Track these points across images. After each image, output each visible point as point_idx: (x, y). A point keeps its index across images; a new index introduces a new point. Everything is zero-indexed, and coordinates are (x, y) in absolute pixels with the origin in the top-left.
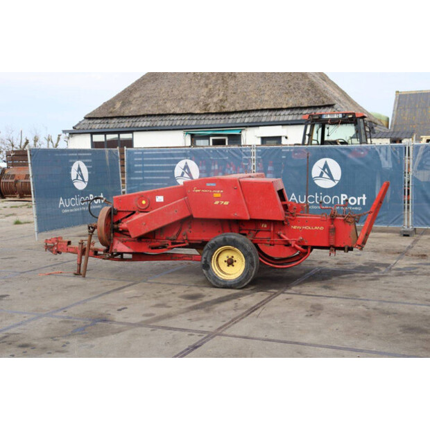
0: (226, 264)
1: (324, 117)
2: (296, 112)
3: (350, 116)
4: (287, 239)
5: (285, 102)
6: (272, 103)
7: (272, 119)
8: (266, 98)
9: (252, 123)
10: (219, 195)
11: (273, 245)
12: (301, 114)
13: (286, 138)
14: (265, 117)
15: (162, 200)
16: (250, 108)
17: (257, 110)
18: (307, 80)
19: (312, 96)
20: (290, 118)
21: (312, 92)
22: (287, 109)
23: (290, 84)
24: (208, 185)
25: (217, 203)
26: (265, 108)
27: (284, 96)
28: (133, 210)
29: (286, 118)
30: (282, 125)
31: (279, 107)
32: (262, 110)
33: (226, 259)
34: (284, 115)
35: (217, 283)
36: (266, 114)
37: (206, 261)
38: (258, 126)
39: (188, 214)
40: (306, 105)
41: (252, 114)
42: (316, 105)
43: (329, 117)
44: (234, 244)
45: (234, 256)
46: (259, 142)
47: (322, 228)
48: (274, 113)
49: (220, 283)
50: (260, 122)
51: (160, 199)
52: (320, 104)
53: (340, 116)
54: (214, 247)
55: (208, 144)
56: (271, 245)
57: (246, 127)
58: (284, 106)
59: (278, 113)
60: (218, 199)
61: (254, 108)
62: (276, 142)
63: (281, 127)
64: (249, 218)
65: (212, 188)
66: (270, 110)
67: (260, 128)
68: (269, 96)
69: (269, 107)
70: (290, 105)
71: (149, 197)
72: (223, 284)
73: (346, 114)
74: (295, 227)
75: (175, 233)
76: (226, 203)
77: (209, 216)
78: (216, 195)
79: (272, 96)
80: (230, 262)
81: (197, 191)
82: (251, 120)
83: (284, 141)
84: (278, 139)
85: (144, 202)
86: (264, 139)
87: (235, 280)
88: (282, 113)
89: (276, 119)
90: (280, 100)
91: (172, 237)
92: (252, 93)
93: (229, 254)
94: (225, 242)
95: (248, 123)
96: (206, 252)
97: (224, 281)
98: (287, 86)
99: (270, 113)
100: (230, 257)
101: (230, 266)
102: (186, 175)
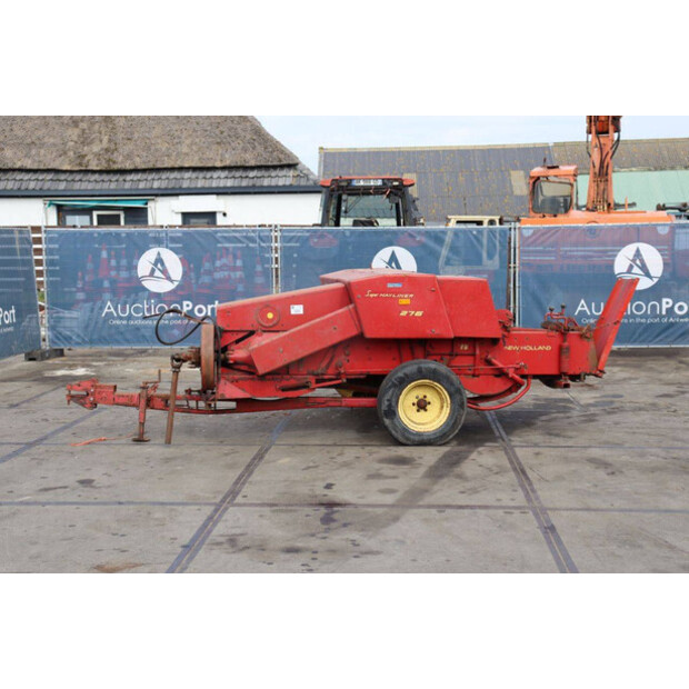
0: (415, 408)
1: (355, 183)
2: (238, 174)
3: (396, 183)
4: (501, 366)
5: (219, 158)
6: (197, 158)
7: (200, 184)
8: (185, 149)
9: (166, 189)
10: (407, 302)
11: (478, 376)
12: (247, 177)
13: (225, 214)
14: (187, 179)
15: (302, 312)
16: (159, 165)
17: (172, 169)
18: (248, 124)
19: (260, 149)
20: (229, 183)
21: (260, 144)
22: (223, 168)
23: (221, 128)
24: (390, 285)
25: (404, 313)
26: (186, 165)
27: (215, 147)
28: (251, 329)
29: (222, 183)
30: (218, 194)
31: (210, 165)
32: (181, 169)
33: (416, 401)
34: (219, 178)
35: (408, 439)
36: (187, 175)
37: (390, 406)
38: (177, 195)
39: (354, 332)
40: (252, 163)
41: (164, 175)
42: (270, 164)
43: (362, 183)
44: (435, 376)
45: (428, 395)
46: (178, 221)
47: (548, 348)
48: (201, 175)
49: (412, 437)
50: (180, 188)
51: (297, 310)
52: (275, 163)
53: (379, 183)
54: (402, 383)
55: (88, 224)
56: (474, 375)
57: (156, 195)
58: (218, 164)
59: (209, 175)
60: (405, 307)
61: (166, 166)
62: (206, 220)
63: (214, 197)
64: (452, 336)
65: (396, 291)
66: (195, 169)
67: (180, 197)
68: (190, 146)
69: (193, 165)
70: (227, 163)
71: (278, 308)
72: (417, 438)
73: (389, 179)
74: (509, 348)
75: (324, 364)
76: (419, 314)
77: (391, 335)
78: (403, 302)
79: (194, 147)
80: (422, 405)
81: (372, 295)
82: (164, 184)
83: (220, 220)
84: (211, 216)
85: (270, 316)
86: (187, 216)
87: (435, 432)
88: (215, 174)
89: (207, 184)
90: (210, 154)
91: (320, 371)
92: (159, 141)
93: (420, 393)
94: (421, 374)
95: (159, 189)
96: (390, 393)
97: (419, 434)
98: (217, 132)
99: (194, 175)
100: (421, 397)
101: (422, 411)
102: (158, 273)
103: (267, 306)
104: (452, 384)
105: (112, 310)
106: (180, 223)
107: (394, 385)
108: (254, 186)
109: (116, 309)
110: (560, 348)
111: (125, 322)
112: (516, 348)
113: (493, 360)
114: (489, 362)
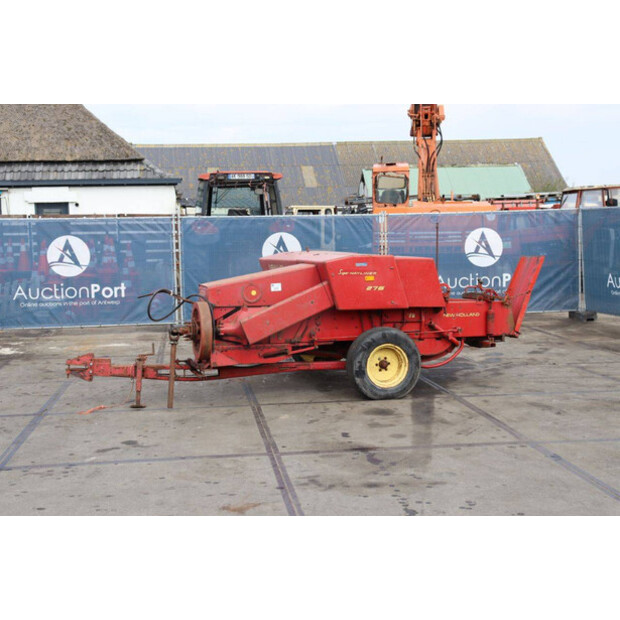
0: (378, 367)
1: (231, 177)
2: (88, 168)
3: (267, 177)
4: (442, 331)
5: (68, 152)
6: (47, 152)
7: (52, 176)
8: (35, 144)
9: (19, 181)
10: (371, 278)
11: (422, 339)
12: (97, 170)
13: (77, 205)
14: (39, 173)
15: (280, 289)
16: (10, 159)
17: (24, 163)
18: (94, 122)
19: (107, 145)
20: (81, 176)
21: (106, 140)
22: (74, 162)
23: (68, 125)
24: (358, 265)
25: (369, 288)
26: (38, 159)
27: (63, 142)
28: (238, 305)
29: (73, 176)
30: (70, 186)
31: (60, 159)
32: (33, 162)
33: (378, 362)
34: (70, 171)
35: (376, 394)
36: (39, 168)
37: (360, 367)
38: (30, 186)
39: (327, 305)
40: (101, 158)
41: (16, 168)
42: (118, 158)
43: (237, 177)
44: (396, 340)
45: (388, 357)
46: (32, 210)
47: (477, 314)
48: (53, 168)
49: (379, 393)
50: (33, 180)
51: (276, 287)
52: (124, 158)
53: (252, 177)
54: (370, 347)
56: (420, 339)
57: (10, 187)
58: (69, 159)
59: (60, 168)
60: (370, 283)
61: (17, 159)
62: (58, 210)
63: (67, 188)
64: (407, 306)
65: (363, 270)
66: (45, 163)
67: (34, 189)
68: (39, 141)
69: (45, 159)
70: (78, 157)
71: (260, 285)
72: (383, 393)
73: (260, 174)
74: (447, 315)
75: (299, 334)
76: (381, 288)
77: (360, 306)
78: (368, 278)
79: (44, 143)
80: (383, 365)
81: (344, 274)
82: (16, 177)
83: (72, 210)
84: (64, 206)
85: (254, 293)
86: (40, 207)
87: (397, 388)
88: (67, 168)
89: (59, 176)
90: (58, 149)
91: (296, 339)
92: (8, 136)
93: (382, 355)
94: (385, 339)
95: (12, 181)
96: (361, 356)
97: (383, 390)
98: (65, 128)
99: (46, 168)
100: (382, 359)
101: (383, 371)
102: (66, 259)
103: (251, 285)
104: (410, 347)
105: (23, 293)
106: (33, 213)
107: (364, 349)
108: (104, 179)
109: (27, 293)
110: (487, 314)
111: (35, 305)
112: (452, 315)
113: (436, 326)
114: (431, 327)
